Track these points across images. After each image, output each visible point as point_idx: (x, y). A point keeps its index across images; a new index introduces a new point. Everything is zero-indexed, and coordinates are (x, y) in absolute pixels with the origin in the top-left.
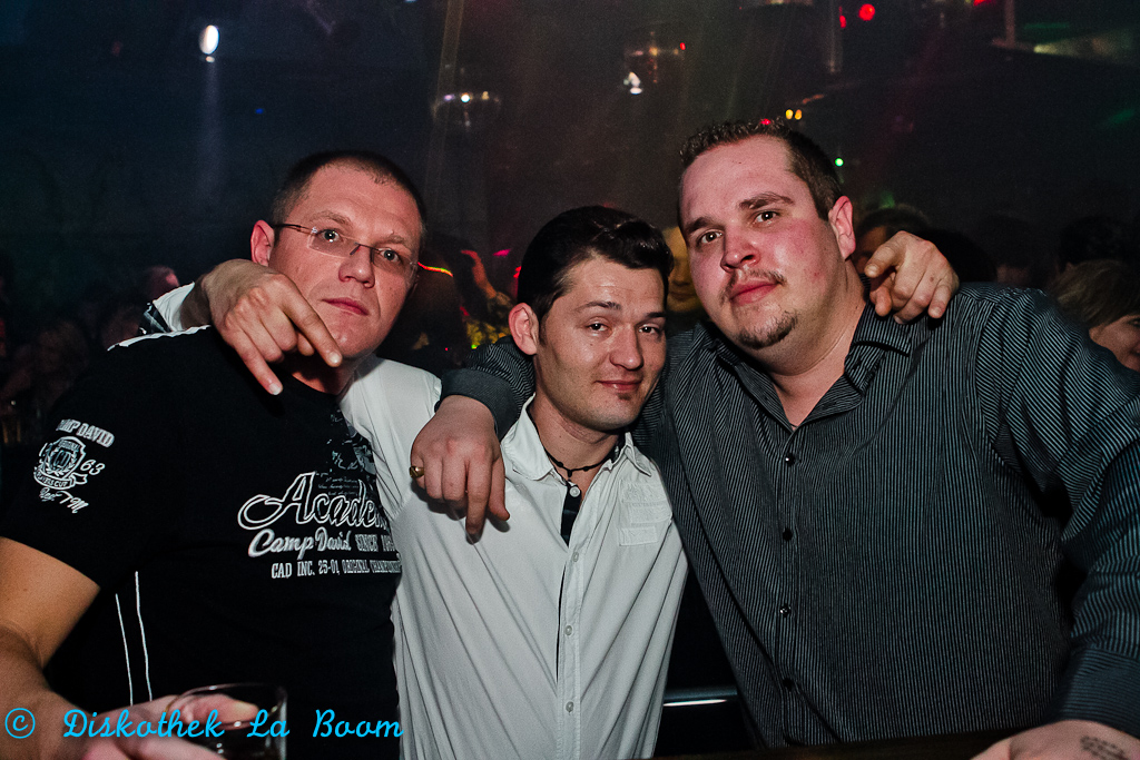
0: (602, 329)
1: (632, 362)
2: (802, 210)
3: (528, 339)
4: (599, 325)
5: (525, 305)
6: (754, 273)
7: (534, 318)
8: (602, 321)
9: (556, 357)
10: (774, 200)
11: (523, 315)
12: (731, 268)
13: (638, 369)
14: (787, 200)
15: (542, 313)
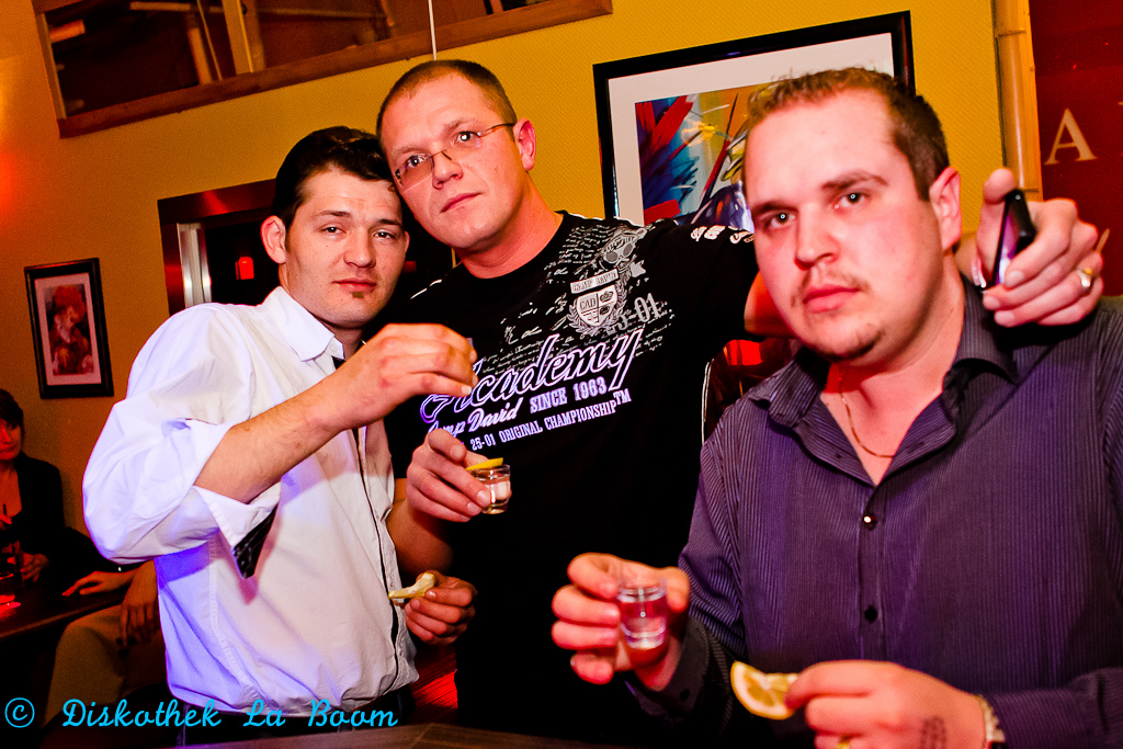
0: (338, 231)
1: (363, 259)
2: (899, 192)
3: (278, 249)
4: (335, 229)
5: (275, 218)
6: (831, 274)
7: (283, 228)
8: (339, 226)
9: (298, 261)
10: (863, 179)
11: (274, 228)
12: (805, 265)
13: (370, 266)
14: (881, 181)
15: (288, 222)
